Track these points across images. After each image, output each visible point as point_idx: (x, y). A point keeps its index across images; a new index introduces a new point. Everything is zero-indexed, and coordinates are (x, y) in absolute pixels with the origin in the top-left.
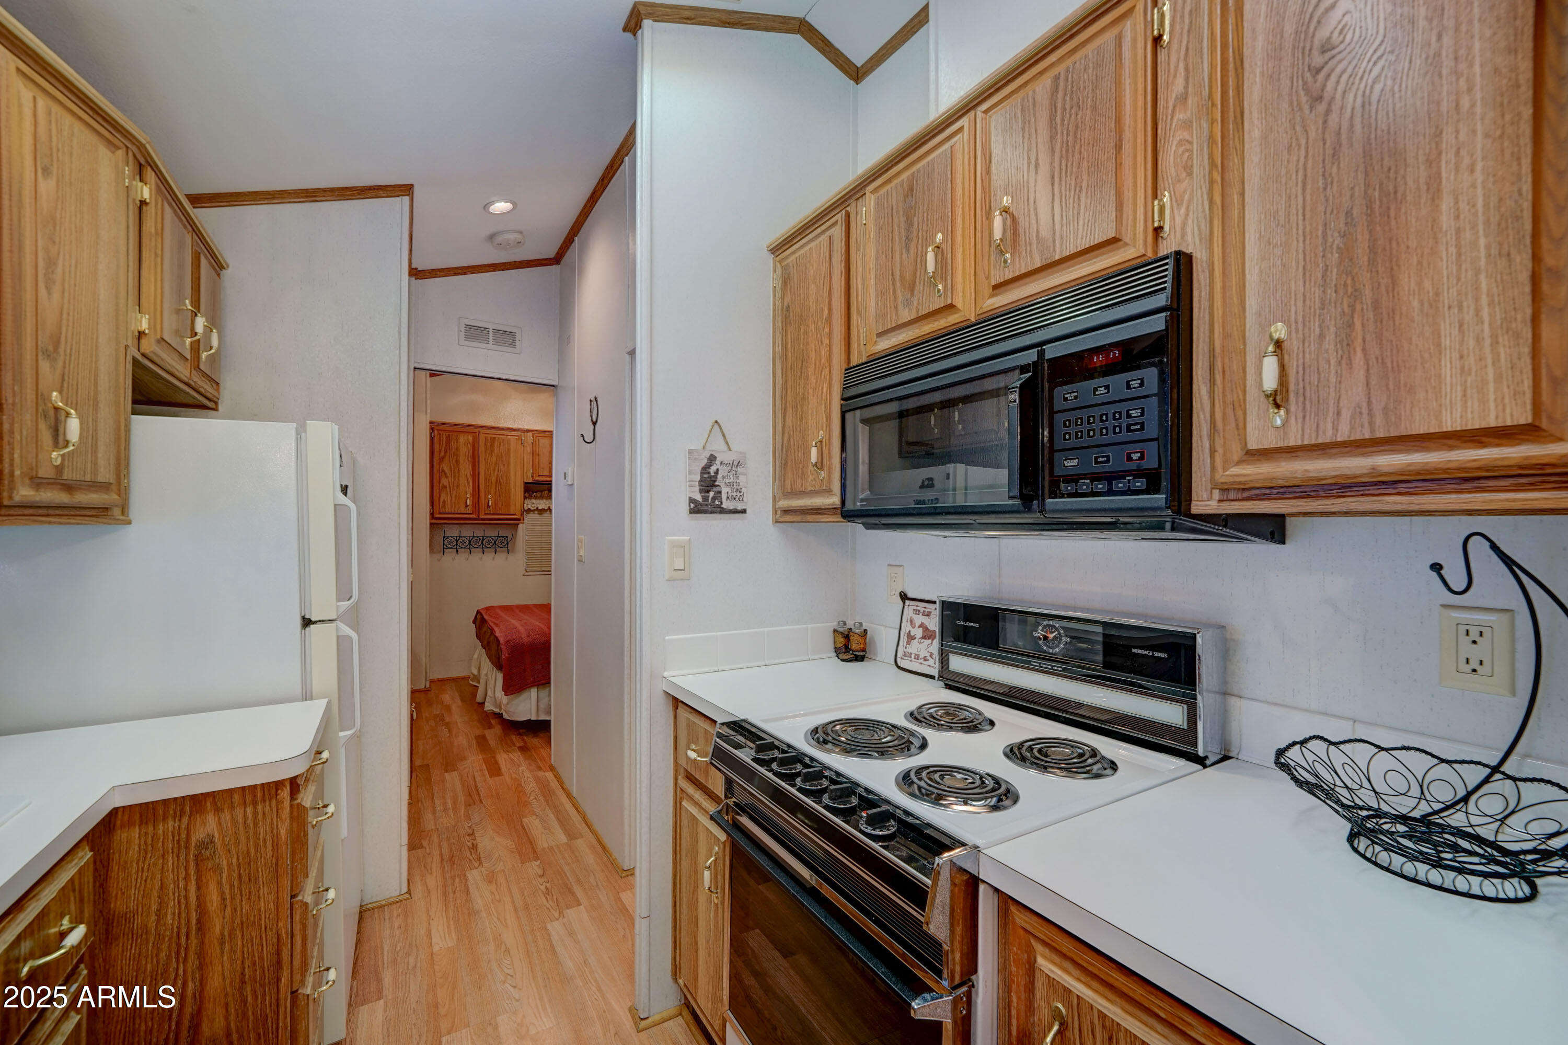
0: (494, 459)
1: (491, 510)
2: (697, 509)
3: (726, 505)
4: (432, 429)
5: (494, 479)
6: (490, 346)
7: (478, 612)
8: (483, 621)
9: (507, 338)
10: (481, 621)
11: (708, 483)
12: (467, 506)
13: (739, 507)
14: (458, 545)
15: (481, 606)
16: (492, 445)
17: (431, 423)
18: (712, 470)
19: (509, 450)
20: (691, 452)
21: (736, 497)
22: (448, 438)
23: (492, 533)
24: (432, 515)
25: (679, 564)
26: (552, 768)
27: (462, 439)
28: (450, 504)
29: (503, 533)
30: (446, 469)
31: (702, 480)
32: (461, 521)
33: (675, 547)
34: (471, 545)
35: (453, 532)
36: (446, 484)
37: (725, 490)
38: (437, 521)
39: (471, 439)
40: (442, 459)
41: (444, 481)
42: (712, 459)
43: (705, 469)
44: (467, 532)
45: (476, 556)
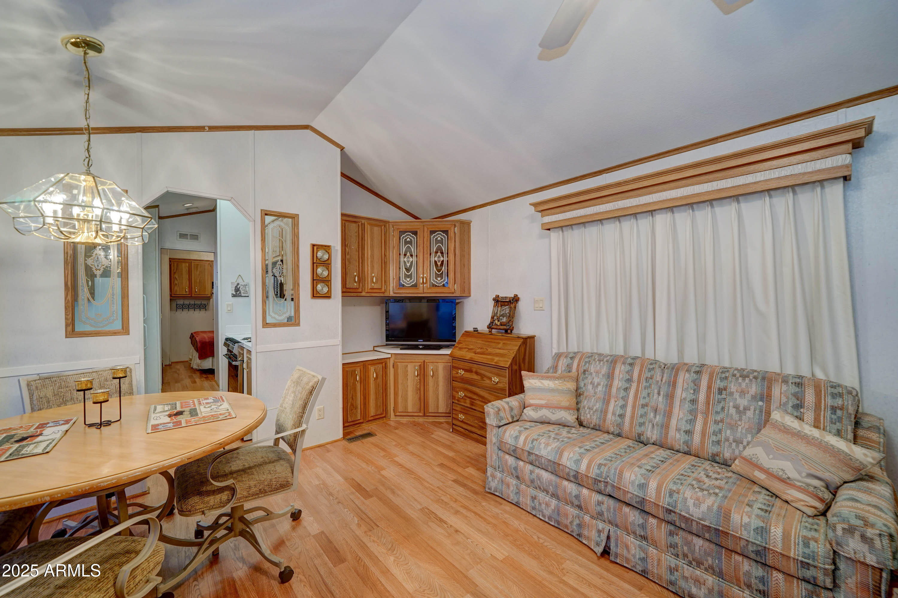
0: (198, 272)
1: (198, 293)
2: (234, 296)
3: (242, 295)
4: (170, 261)
5: (198, 281)
6: (189, 240)
7: (192, 334)
8: (193, 336)
9: (195, 237)
10: (192, 337)
11: (237, 289)
12: (186, 292)
13: (247, 295)
14: (183, 307)
15: (193, 331)
16: (197, 267)
17: (170, 259)
18: (238, 287)
19: (205, 269)
20: (232, 283)
21: (246, 292)
22: (177, 265)
23: (198, 302)
24: (171, 296)
25: (229, 309)
26: (215, 381)
27: (184, 265)
28: (178, 291)
29: (204, 302)
30: (177, 277)
31: (235, 289)
32: (184, 297)
33: (228, 305)
34: (189, 307)
35: (181, 302)
36: (177, 283)
37: (242, 292)
38: (173, 298)
39: (187, 264)
40: (175, 273)
41: (176, 282)
42: (238, 284)
43: (236, 287)
44: (187, 302)
45: (191, 312)
